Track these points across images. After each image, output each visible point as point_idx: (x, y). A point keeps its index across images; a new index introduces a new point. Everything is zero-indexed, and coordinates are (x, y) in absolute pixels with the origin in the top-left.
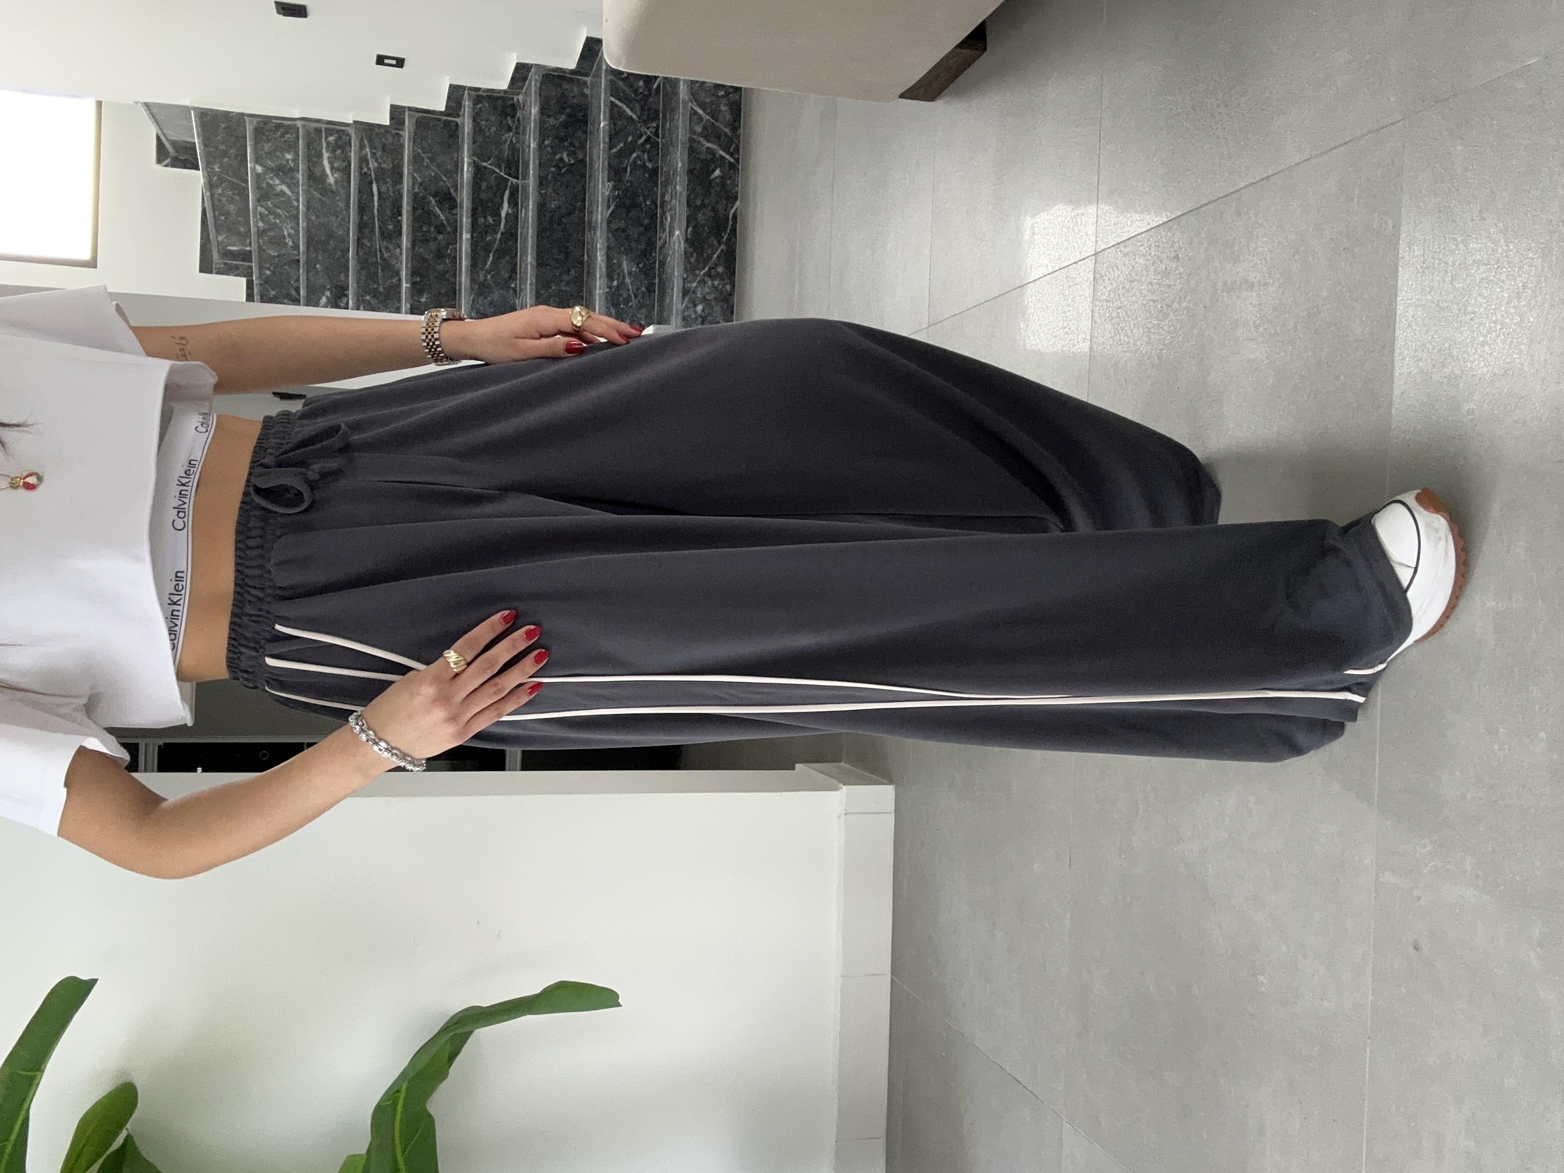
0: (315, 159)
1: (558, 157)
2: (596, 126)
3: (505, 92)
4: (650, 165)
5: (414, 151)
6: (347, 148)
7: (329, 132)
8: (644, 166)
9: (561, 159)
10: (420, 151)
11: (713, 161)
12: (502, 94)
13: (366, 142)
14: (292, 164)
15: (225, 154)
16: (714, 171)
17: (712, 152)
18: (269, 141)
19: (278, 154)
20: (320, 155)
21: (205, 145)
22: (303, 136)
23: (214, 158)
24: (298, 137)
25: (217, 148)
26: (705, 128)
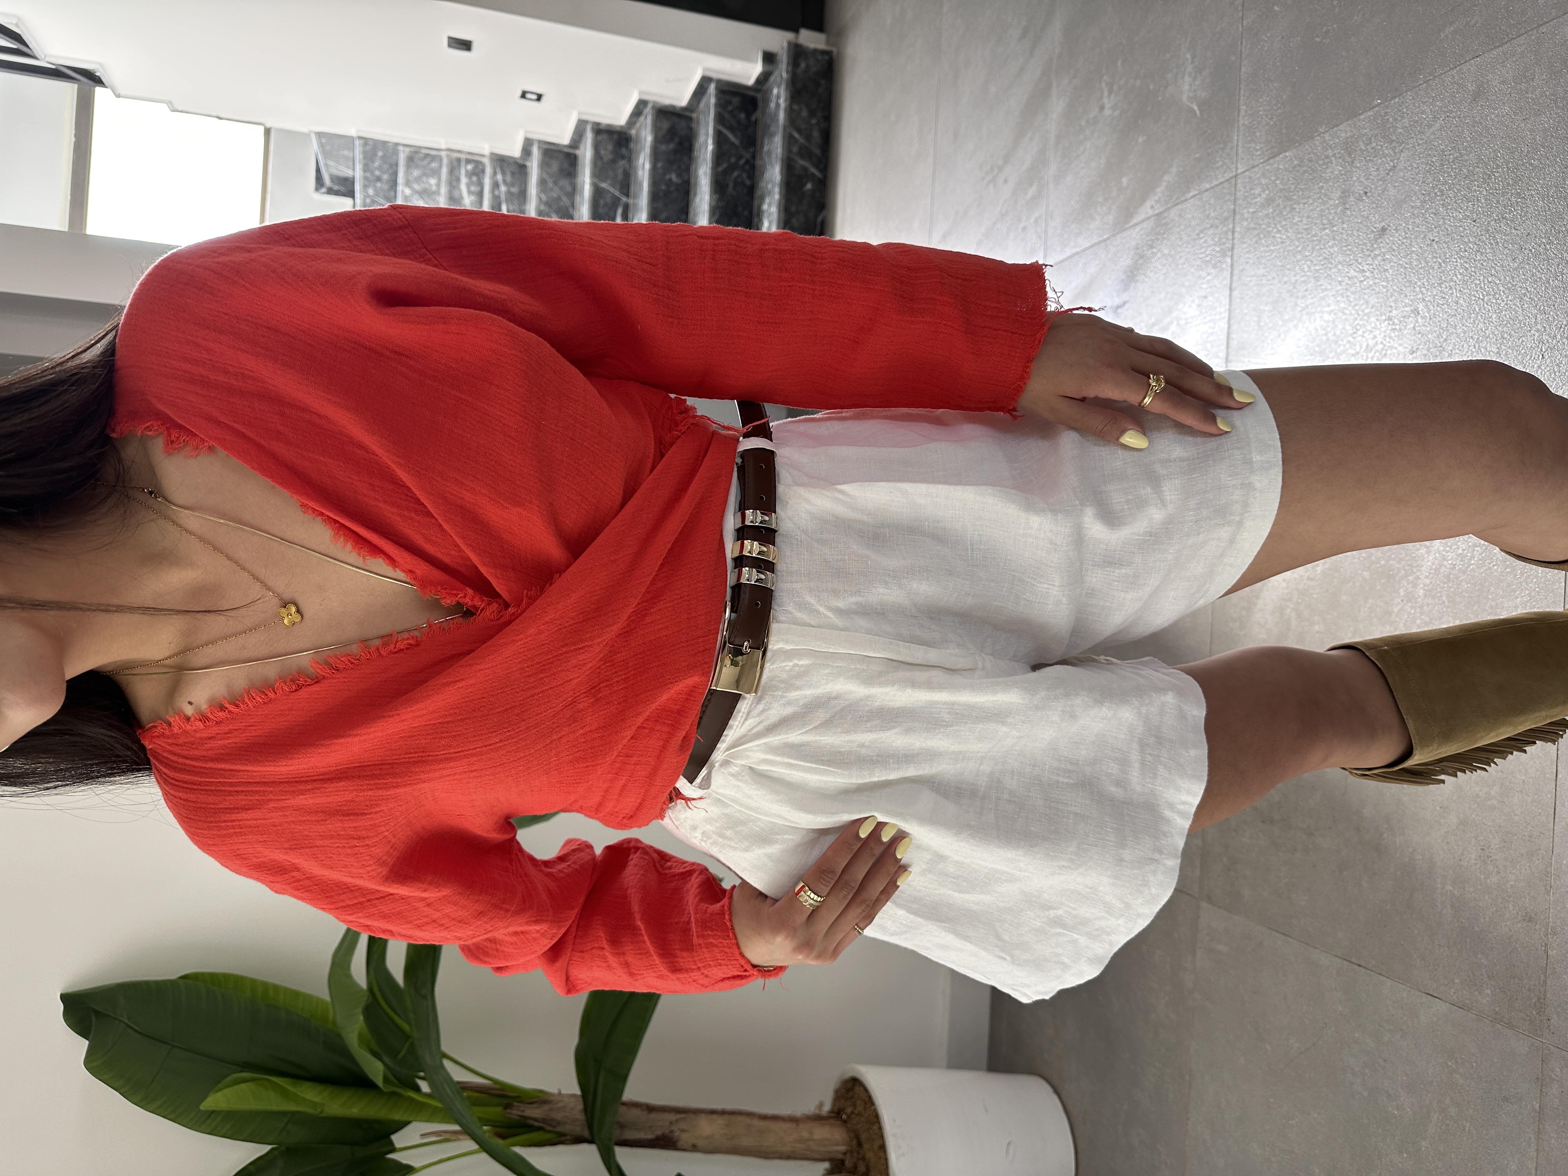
0: (454, 184)
1: (668, 177)
2: (703, 151)
3: (622, 127)
4: (748, 182)
5: (542, 176)
6: (481, 175)
7: (468, 161)
8: (743, 183)
9: (670, 180)
10: (545, 176)
11: (806, 175)
12: (619, 129)
13: (498, 170)
14: (434, 188)
15: (379, 179)
16: (806, 184)
17: (805, 169)
18: (417, 167)
19: (424, 179)
20: (458, 180)
21: (365, 171)
22: (447, 165)
23: (370, 181)
24: (441, 166)
25: (372, 173)
26: (800, 148)
